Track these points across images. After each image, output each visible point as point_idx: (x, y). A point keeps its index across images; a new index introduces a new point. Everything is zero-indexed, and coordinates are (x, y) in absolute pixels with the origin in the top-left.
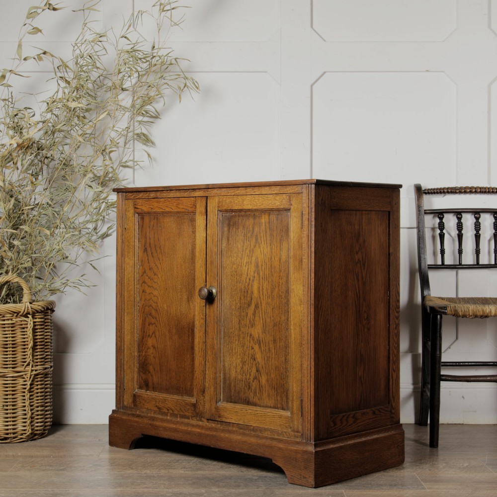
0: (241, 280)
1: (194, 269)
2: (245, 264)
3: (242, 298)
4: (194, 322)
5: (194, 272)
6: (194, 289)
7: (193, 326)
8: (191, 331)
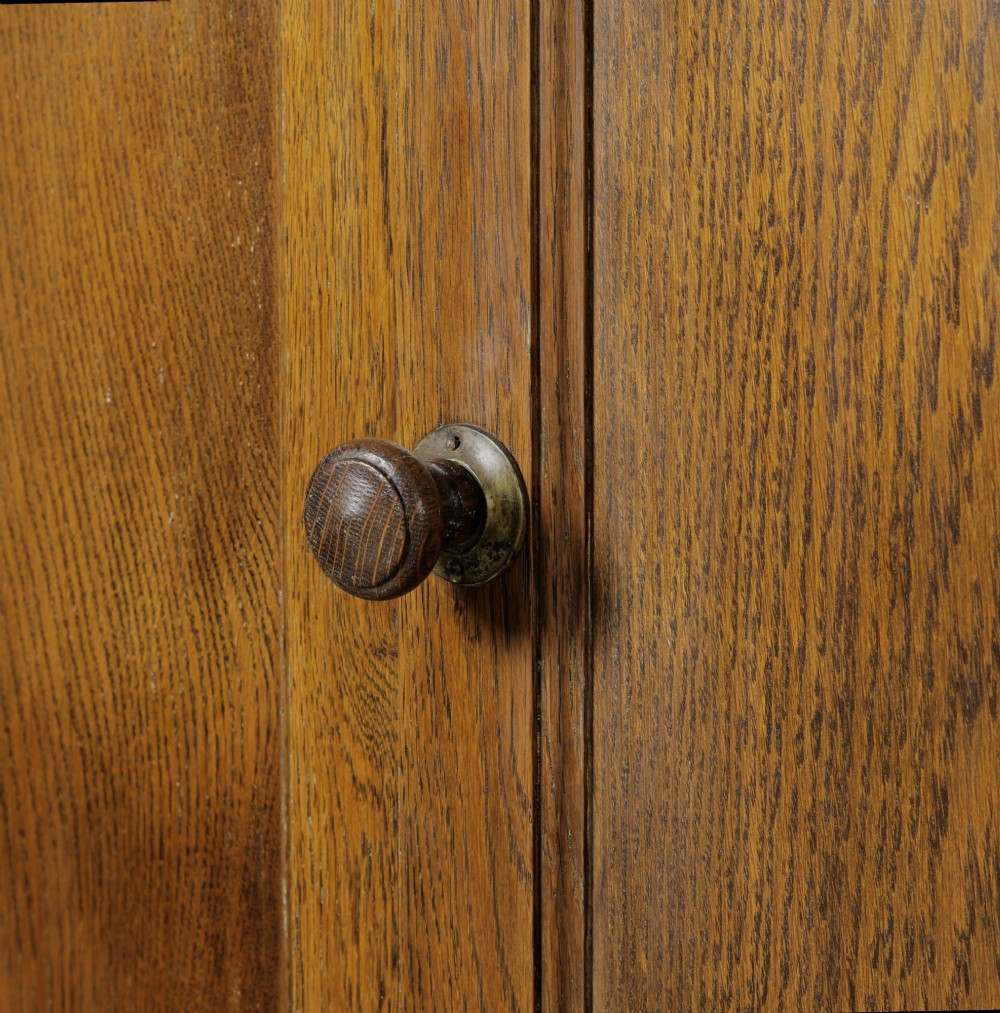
0: (855, 365)
1: (264, 209)
2: (912, 161)
3: (873, 592)
4: (269, 807)
5: (266, 241)
6: (269, 442)
7: (267, 849)
8: (236, 905)
